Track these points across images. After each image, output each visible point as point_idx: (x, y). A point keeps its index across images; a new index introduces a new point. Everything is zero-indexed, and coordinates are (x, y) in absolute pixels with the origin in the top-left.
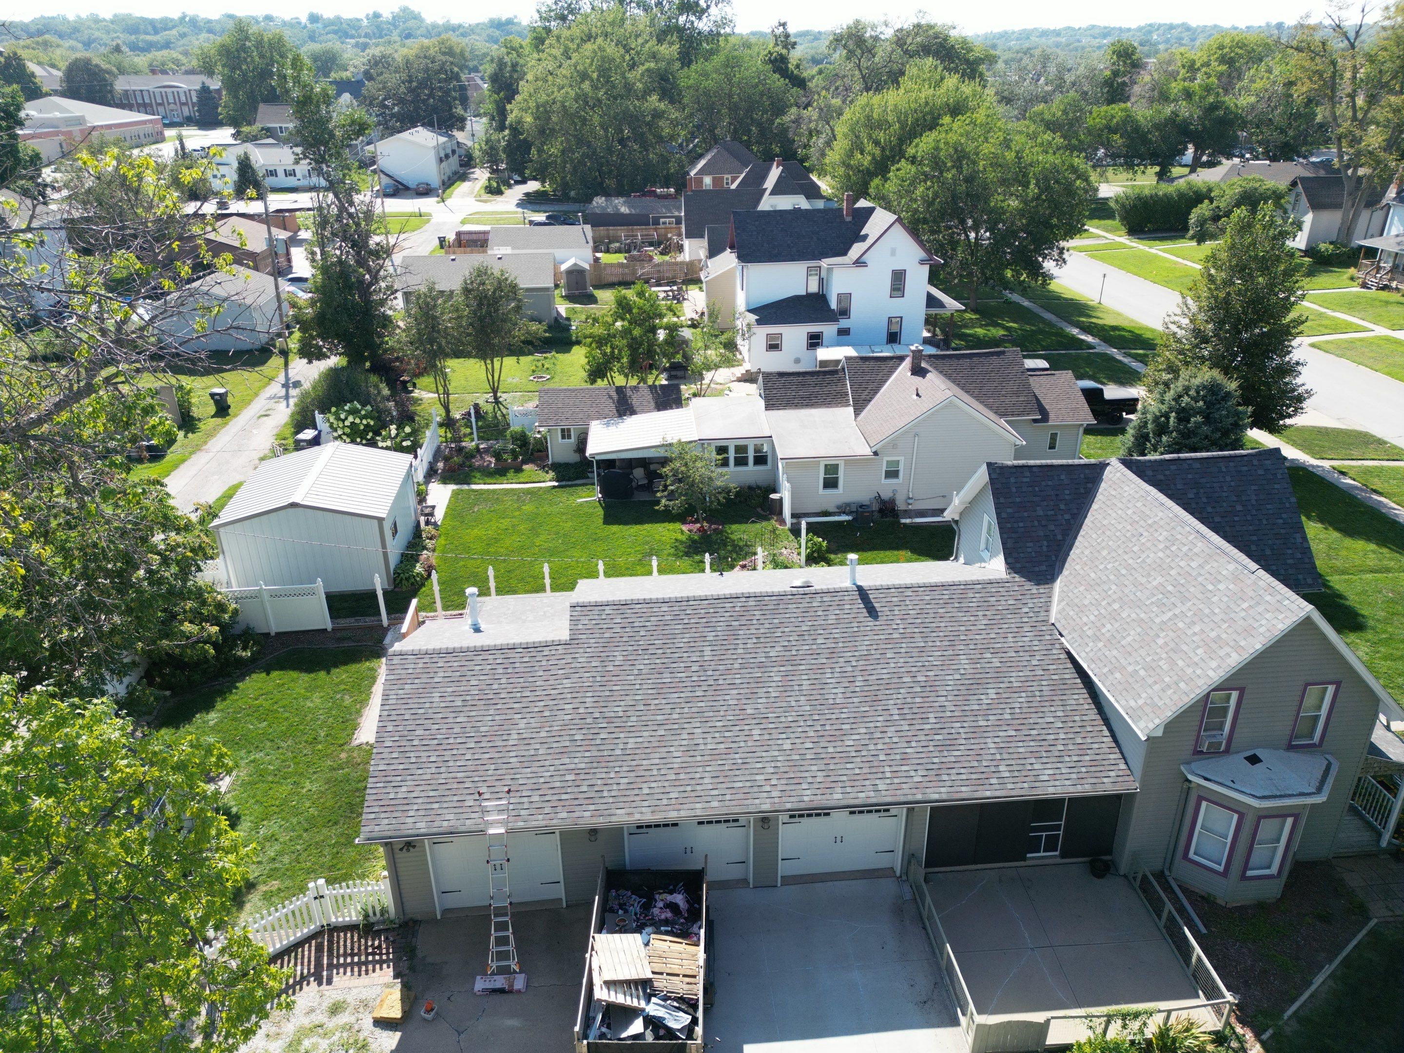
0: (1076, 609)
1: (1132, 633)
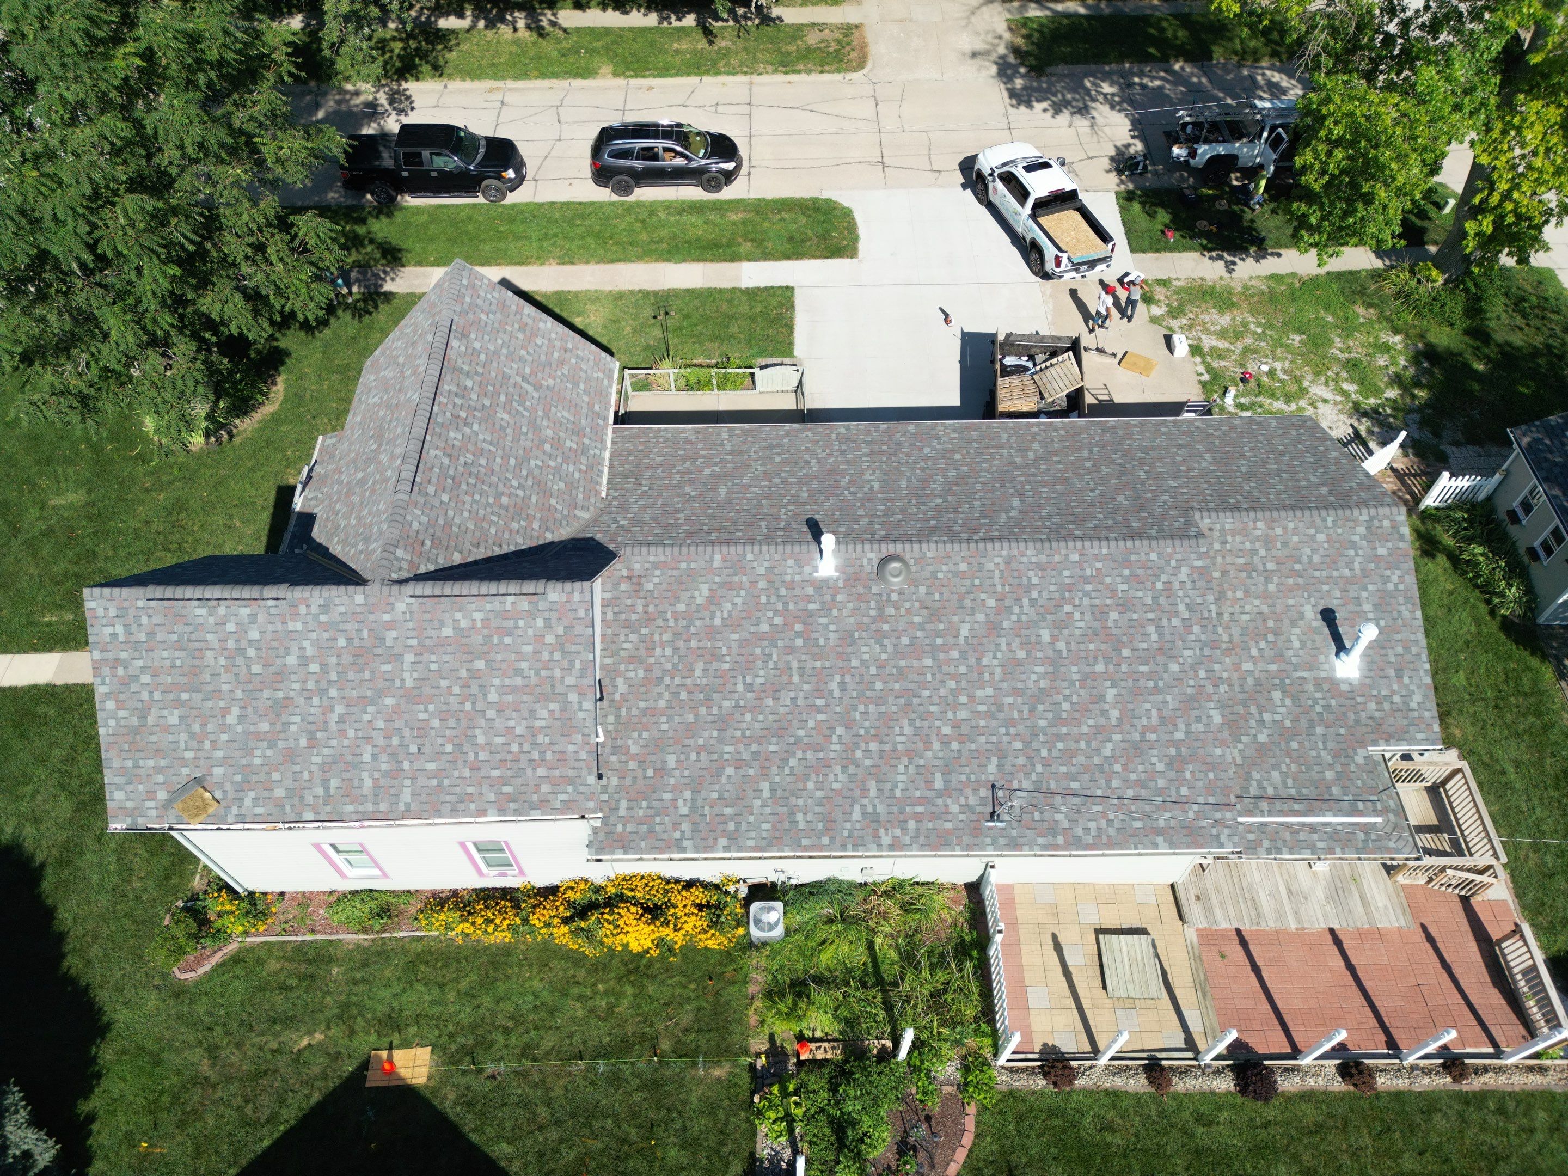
0: (574, 491)
1: (559, 415)
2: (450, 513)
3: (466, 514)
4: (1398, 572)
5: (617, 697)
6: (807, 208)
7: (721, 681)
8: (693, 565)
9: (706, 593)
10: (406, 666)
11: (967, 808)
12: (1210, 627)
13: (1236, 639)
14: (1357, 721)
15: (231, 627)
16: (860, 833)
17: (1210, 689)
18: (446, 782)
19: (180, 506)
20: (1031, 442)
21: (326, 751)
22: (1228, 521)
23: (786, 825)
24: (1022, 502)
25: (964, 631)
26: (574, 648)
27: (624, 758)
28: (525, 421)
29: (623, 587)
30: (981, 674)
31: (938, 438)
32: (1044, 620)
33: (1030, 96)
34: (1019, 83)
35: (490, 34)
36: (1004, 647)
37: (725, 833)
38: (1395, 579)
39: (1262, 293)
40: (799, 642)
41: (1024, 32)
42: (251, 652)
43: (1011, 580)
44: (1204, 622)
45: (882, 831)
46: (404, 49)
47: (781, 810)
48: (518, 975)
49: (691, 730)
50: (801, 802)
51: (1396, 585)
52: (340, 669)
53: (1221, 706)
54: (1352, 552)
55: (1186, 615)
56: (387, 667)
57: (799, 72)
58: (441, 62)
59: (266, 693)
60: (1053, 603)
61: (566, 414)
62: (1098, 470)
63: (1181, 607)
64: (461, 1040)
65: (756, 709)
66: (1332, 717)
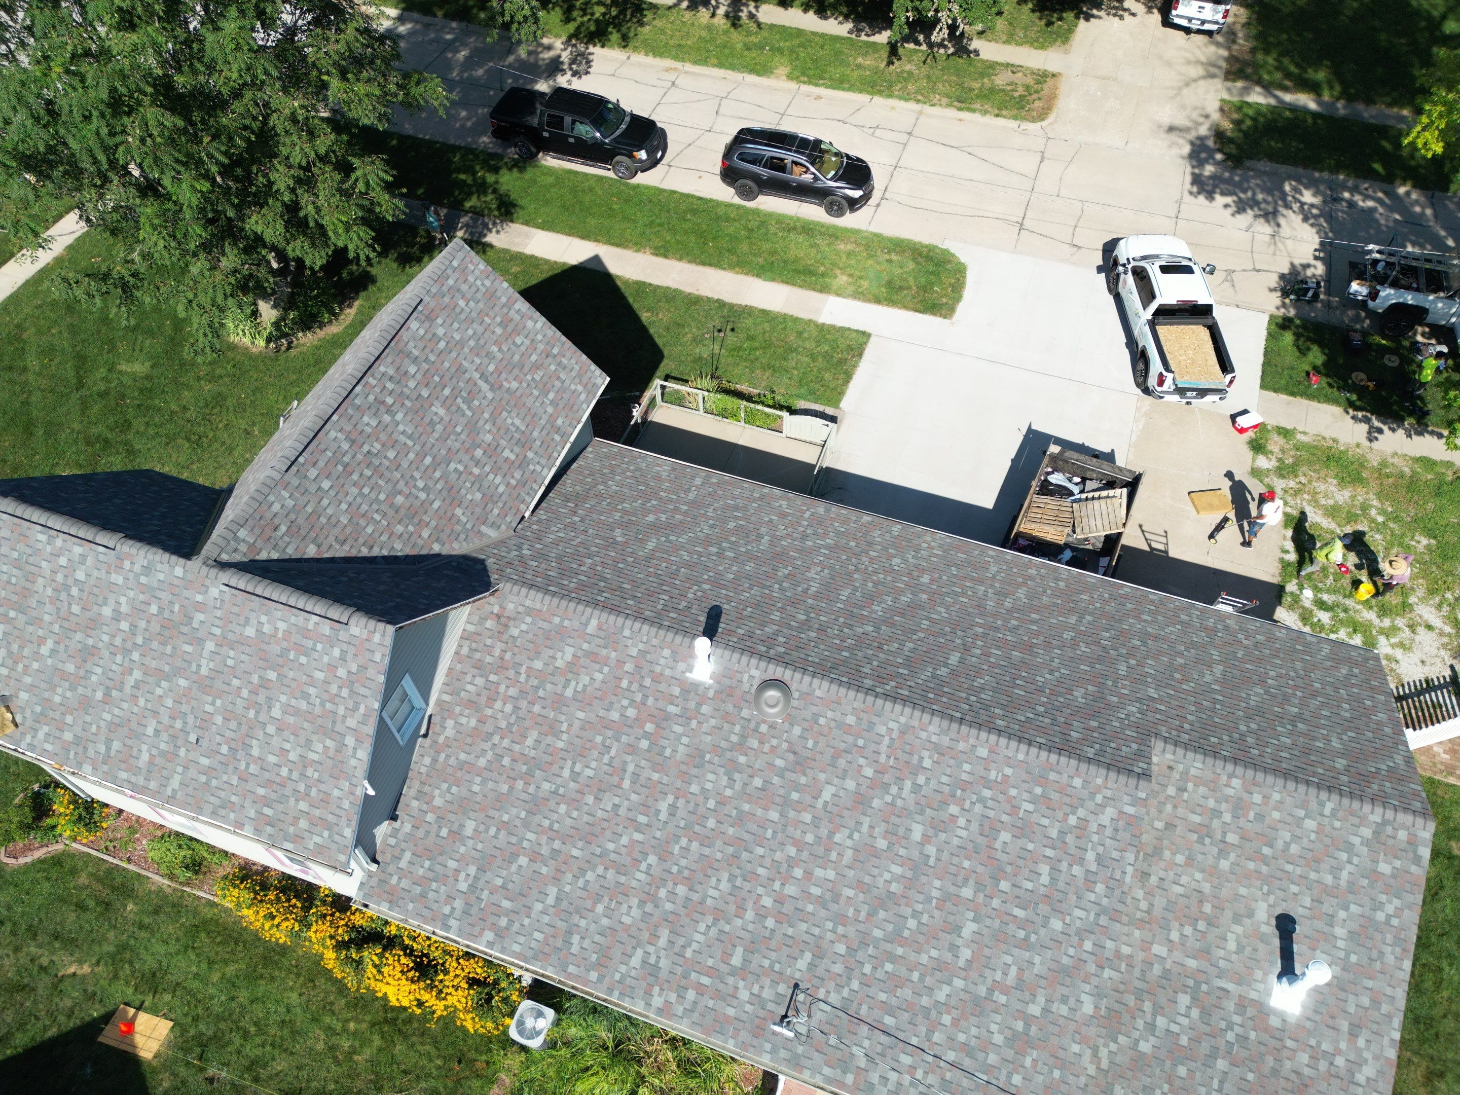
0: (490, 506)
1: (509, 421)
2: (325, 502)
3: (344, 506)
4: (1397, 902)
5: (441, 740)
6: (920, 255)
7: (549, 759)
8: (566, 623)
9: (569, 657)
10: (206, 653)
11: (757, 999)
12: (1117, 893)
13: (1157, 912)
14: (1275, 1072)
15: (63, 561)
16: (633, 983)
17: (1092, 968)
18: (214, 782)
19: (219, 400)
20: (1019, 586)
21: (116, 711)
22: (1196, 764)
23: (559, 943)
24: (961, 661)
25: (827, 795)
26: (363, 691)
27: (425, 807)
28: (463, 421)
29: (489, 624)
30: (828, 850)
31: (918, 550)
32: (922, 813)
33: (1215, 186)
34: (1209, 169)
35: (688, 15)
36: (865, 828)
37: (494, 927)
38: (1390, 909)
39: (1402, 475)
40: (644, 744)
41: (1235, 116)
42: (75, 591)
43: (899, 754)
44: (1112, 883)
45: (656, 989)
46: (604, 15)
47: (560, 924)
48: (283, 980)
49: (500, 801)
50: (583, 923)
51: (1389, 917)
52: (147, 635)
53: (1098, 994)
54: (1344, 856)
55: (1093, 867)
56: (188, 648)
57: (973, 111)
58: (631, 34)
59: (79, 636)
60: (938, 797)
61: (517, 422)
62: (1074, 647)
63: (1090, 856)
64: (202, 1027)
65: (574, 803)
66: (1244, 1053)
